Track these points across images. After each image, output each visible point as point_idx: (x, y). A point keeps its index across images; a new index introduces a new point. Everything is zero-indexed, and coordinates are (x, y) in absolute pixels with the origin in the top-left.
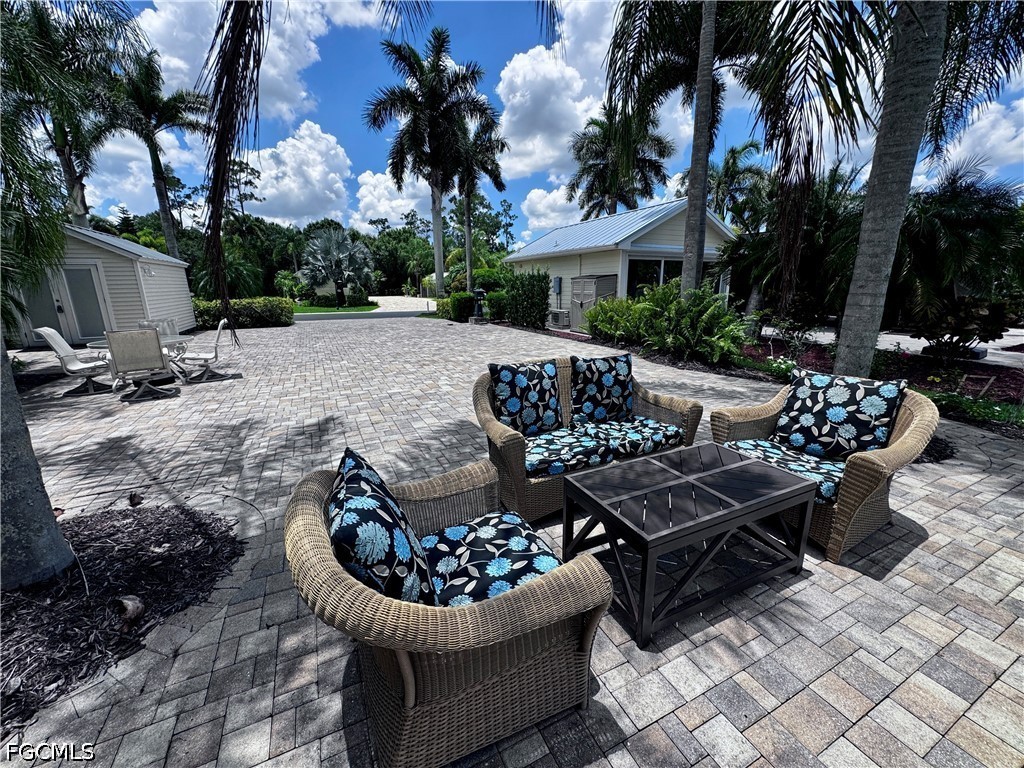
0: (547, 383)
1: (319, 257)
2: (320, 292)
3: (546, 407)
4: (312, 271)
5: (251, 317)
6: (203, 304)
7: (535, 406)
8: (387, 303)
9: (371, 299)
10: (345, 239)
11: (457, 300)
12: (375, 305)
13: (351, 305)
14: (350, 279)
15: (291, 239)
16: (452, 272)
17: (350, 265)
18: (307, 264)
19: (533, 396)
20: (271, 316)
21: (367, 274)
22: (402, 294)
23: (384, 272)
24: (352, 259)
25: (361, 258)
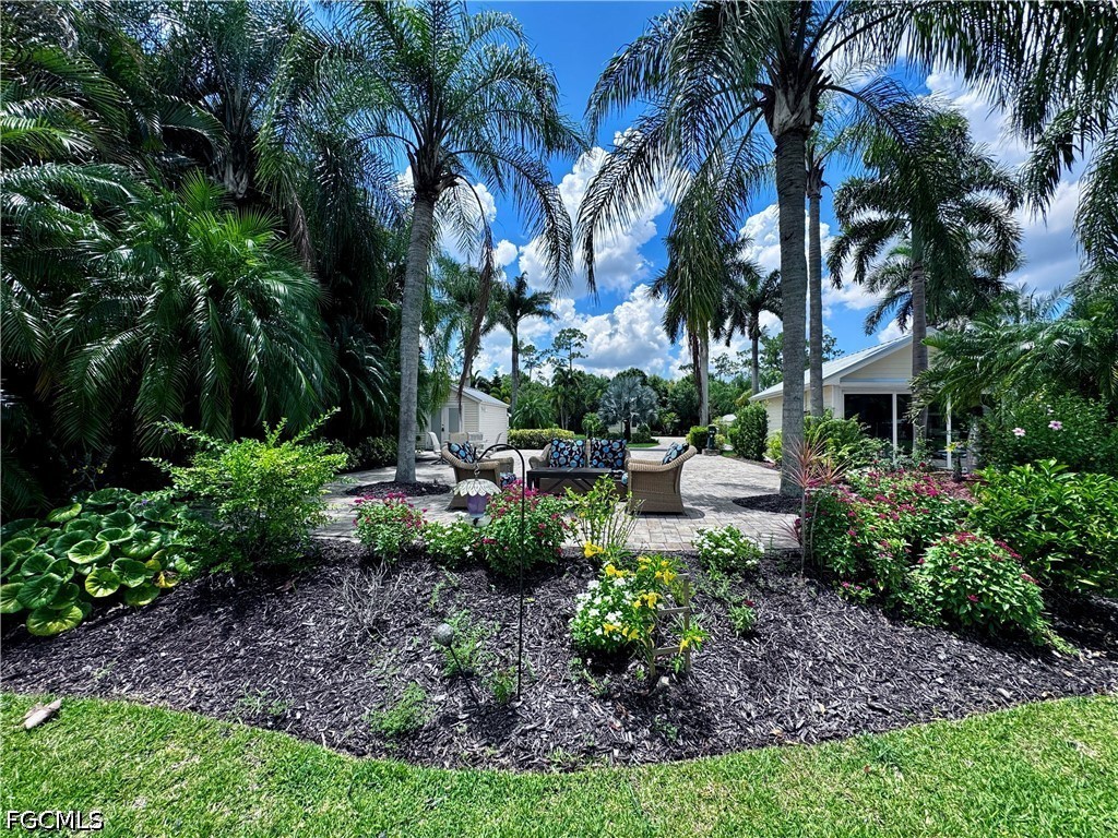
0: (575, 448)
1: (613, 401)
2: (611, 430)
3: (572, 459)
4: (606, 412)
6: (514, 432)
7: (566, 457)
8: (668, 442)
9: (653, 437)
10: (636, 385)
12: (657, 443)
13: (634, 442)
14: (636, 419)
15: (600, 387)
17: (637, 408)
18: (604, 406)
19: (566, 453)
21: (651, 415)
23: (678, 414)
24: (639, 401)
25: (647, 402)
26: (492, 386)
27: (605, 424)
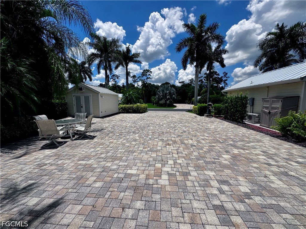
1: (161, 92)
2: (161, 102)
4: (159, 96)
5: (133, 110)
8: (179, 106)
9: (174, 104)
10: (169, 87)
11: (200, 107)
12: (175, 106)
13: (168, 107)
14: (169, 99)
15: (156, 88)
16: (202, 96)
17: (169, 95)
18: (158, 94)
20: (138, 110)
21: (174, 97)
22: (185, 103)
23: (180, 97)
24: (170, 93)
25: (172, 92)
26: (122, 88)
27: (158, 100)
